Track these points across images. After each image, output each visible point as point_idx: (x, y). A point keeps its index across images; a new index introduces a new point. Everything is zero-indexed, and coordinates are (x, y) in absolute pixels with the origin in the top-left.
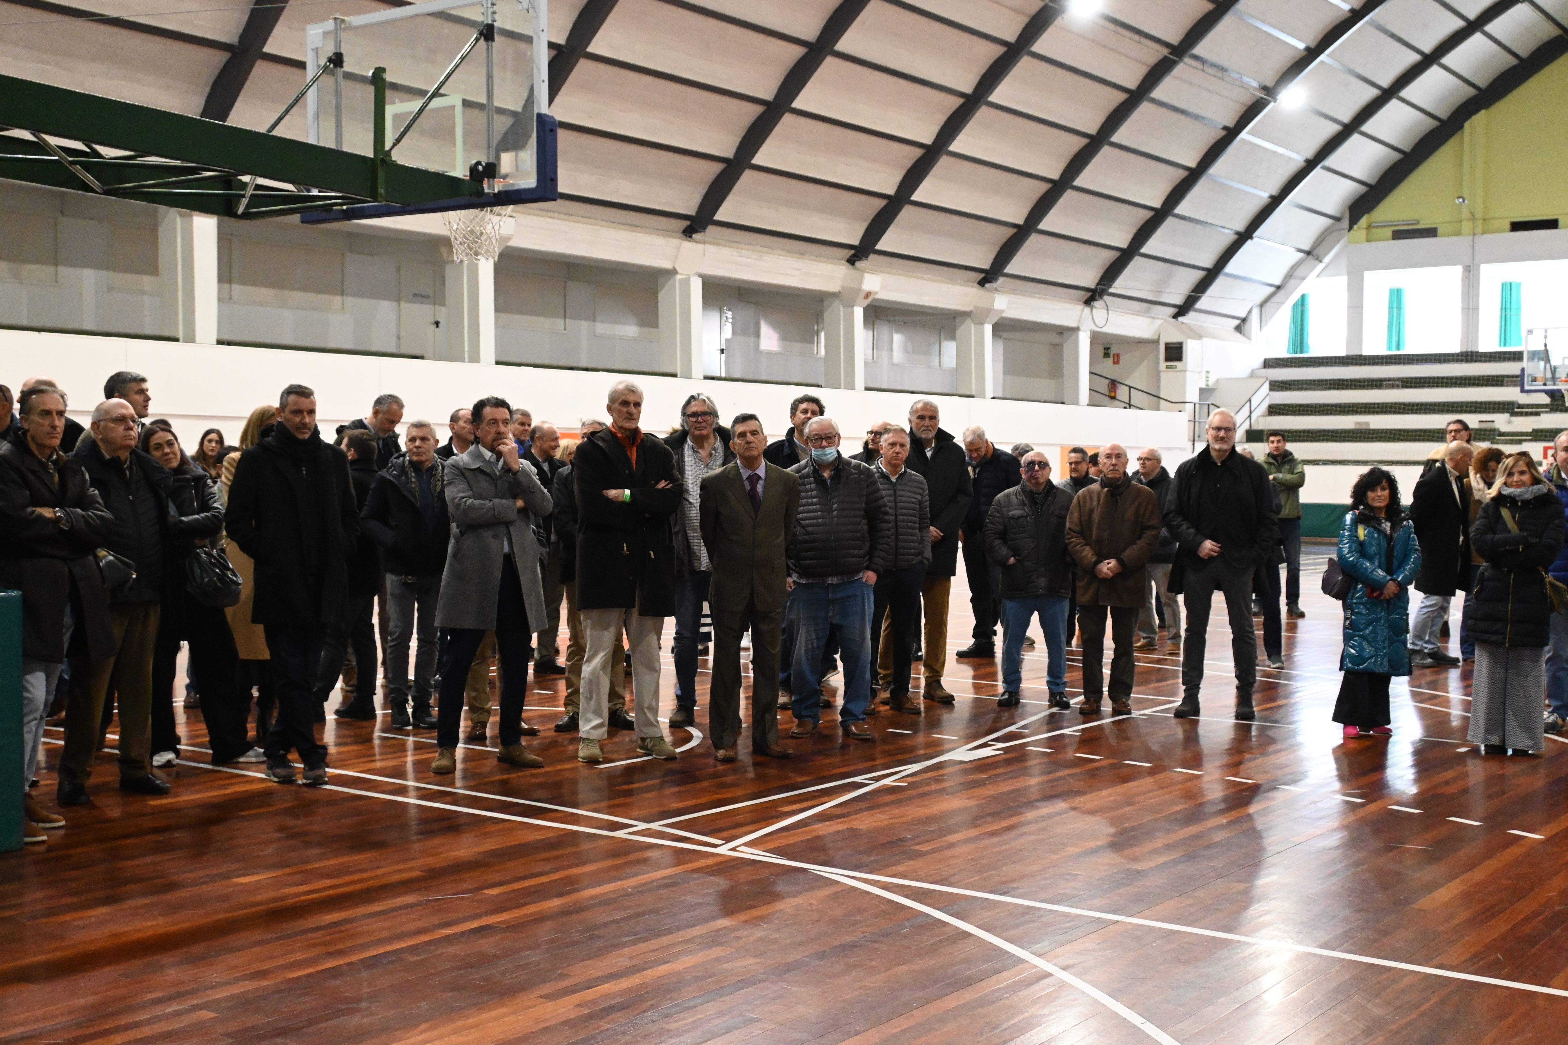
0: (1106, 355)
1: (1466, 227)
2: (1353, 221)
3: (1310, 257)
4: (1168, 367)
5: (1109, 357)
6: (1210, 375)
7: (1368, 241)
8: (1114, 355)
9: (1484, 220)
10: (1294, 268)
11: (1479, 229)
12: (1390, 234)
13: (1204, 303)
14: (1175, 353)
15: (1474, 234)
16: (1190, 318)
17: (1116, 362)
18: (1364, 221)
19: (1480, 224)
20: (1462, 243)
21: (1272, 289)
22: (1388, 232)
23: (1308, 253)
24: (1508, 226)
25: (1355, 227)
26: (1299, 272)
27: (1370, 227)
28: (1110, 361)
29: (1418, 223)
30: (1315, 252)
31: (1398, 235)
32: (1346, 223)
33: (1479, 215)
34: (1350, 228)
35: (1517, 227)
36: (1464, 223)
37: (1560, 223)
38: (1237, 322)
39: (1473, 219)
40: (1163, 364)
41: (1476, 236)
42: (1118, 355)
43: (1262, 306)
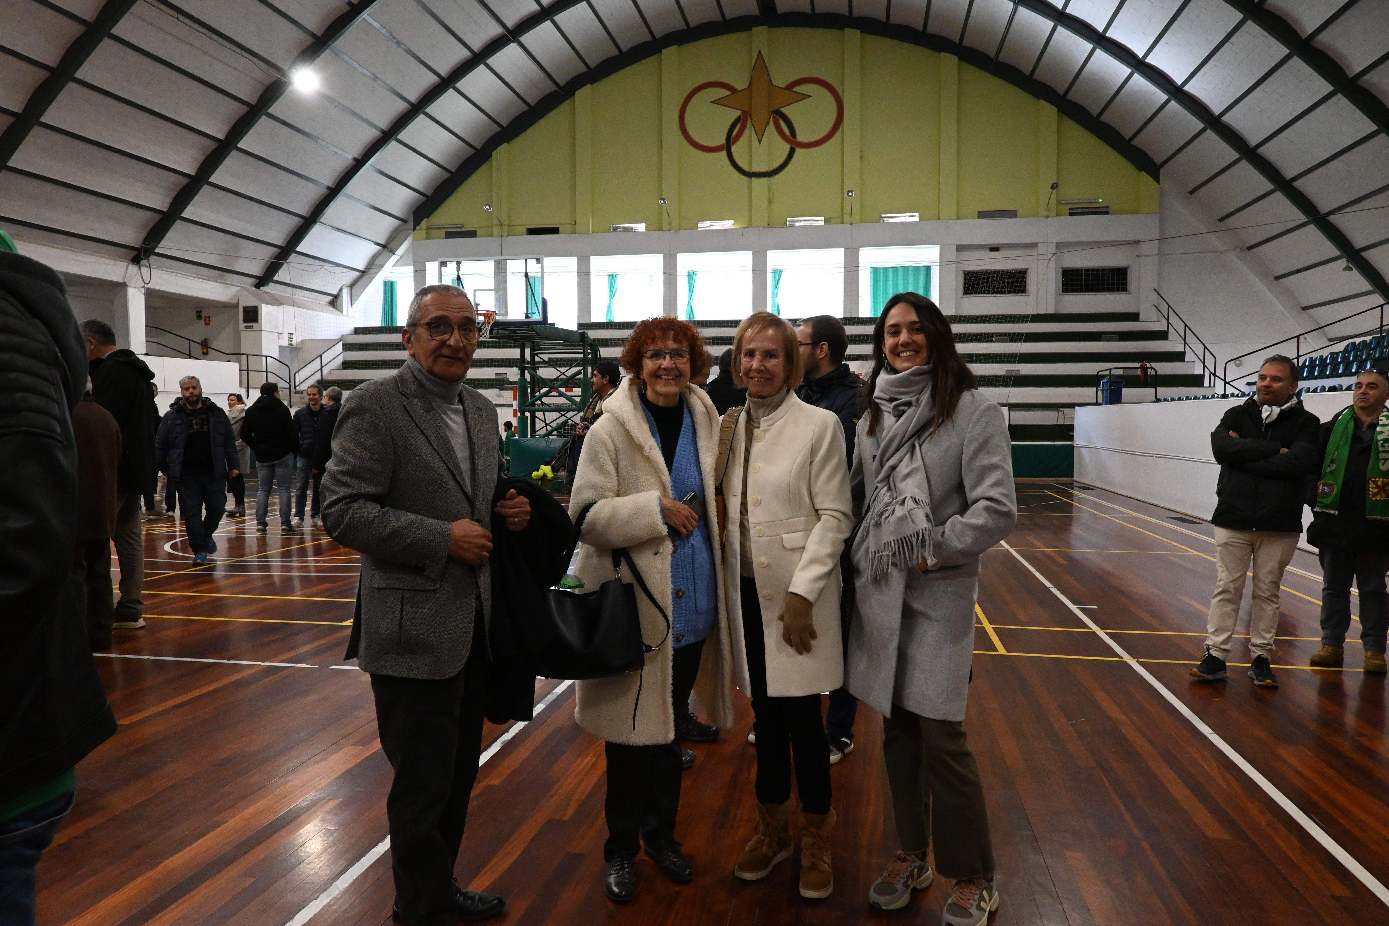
0: (199, 317)
1: (496, 230)
2: (417, 222)
3: (386, 249)
4: (246, 327)
5: (201, 319)
6: (294, 336)
7: (427, 239)
8: (205, 317)
9: (509, 226)
10: (374, 258)
11: (505, 233)
12: (443, 235)
13: (281, 275)
14: (252, 315)
15: (502, 236)
16: (271, 288)
17: (208, 324)
18: (424, 223)
19: (506, 228)
20: (493, 242)
21: (357, 274)
22: (442, 232)
23: (384, 246)
24: (525, 231)
25: (418, 228)
26: (378, 261)
27: (428, 228)
28: (202, 322)
29: (463, 226)
30: (390, 246)
31: (449, 235)
32: (411, 224)
33: (505, 222)
34: (414, 229)
35: (532, 232)
36: (494, 228)
37: (561, 230)
38: (330, 298)
39: (501, 224)
40: (242, 325)
41: (503, 238)
42: (209, 317)
43: (352, 286)
